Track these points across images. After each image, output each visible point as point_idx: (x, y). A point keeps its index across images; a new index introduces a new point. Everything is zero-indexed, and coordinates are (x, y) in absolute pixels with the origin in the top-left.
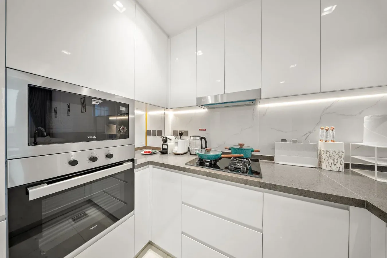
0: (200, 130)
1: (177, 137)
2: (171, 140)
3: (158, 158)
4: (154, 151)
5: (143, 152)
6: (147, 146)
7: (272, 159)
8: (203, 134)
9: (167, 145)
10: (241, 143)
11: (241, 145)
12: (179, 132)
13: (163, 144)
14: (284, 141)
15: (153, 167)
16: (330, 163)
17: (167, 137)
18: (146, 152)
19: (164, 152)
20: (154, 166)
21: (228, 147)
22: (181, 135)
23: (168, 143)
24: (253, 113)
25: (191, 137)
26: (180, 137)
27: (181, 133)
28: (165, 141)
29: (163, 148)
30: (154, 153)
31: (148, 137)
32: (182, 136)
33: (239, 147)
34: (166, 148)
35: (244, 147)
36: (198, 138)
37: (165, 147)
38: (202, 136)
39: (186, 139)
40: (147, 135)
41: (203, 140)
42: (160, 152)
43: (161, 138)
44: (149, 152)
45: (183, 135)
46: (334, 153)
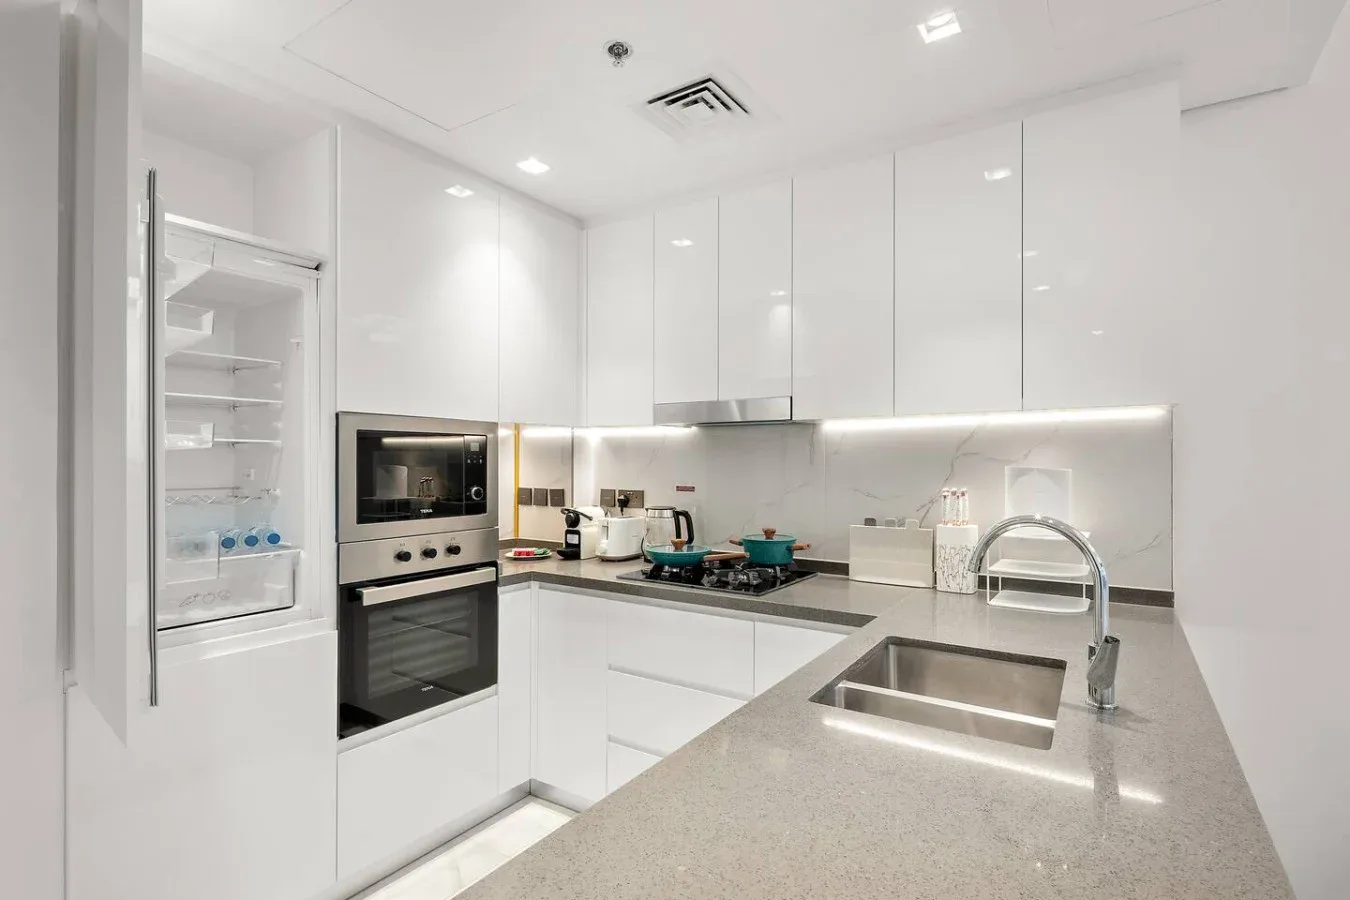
0: (679, 489)
1: (613, 509)
2: (590, 519)
3: (552, 567)
4: (541, 551)
5: (511, 554)
6: (520, 537)
7: (842, 569)
8: (682, 502)
9: (578, 533)
10: (771, 526)
11: (769, 533)
12: (617, 493)
13: (568, 532)
14: (870, 522)
15: (540, 588)
16: (946, 575)
17: (580, 510)
18: (520, 553)
19: (571, 553)
20: (543, 584)
21: (737, 540)
22: (624, 503)
23: (584, 527)
24: (812, 445)
25: (647, 510)
26: (622, 511)
27: (622, 497)
28: (573, 521)
29: (566, 542)
30: (543, 558)
31: (523, 509)
32: (626, 506)
33: (763, 538)
34: (577, 542)
35: (775, 539)
36: (668, 513)
37: (573, 539)
38: (678, 509)
39: (638, 515)
40: (518, 503)
41: (682, 519)
42: (559, 553)
43: (562, 512)
44: (528, 553)
45: (631, 503)
46: (953, 551)
